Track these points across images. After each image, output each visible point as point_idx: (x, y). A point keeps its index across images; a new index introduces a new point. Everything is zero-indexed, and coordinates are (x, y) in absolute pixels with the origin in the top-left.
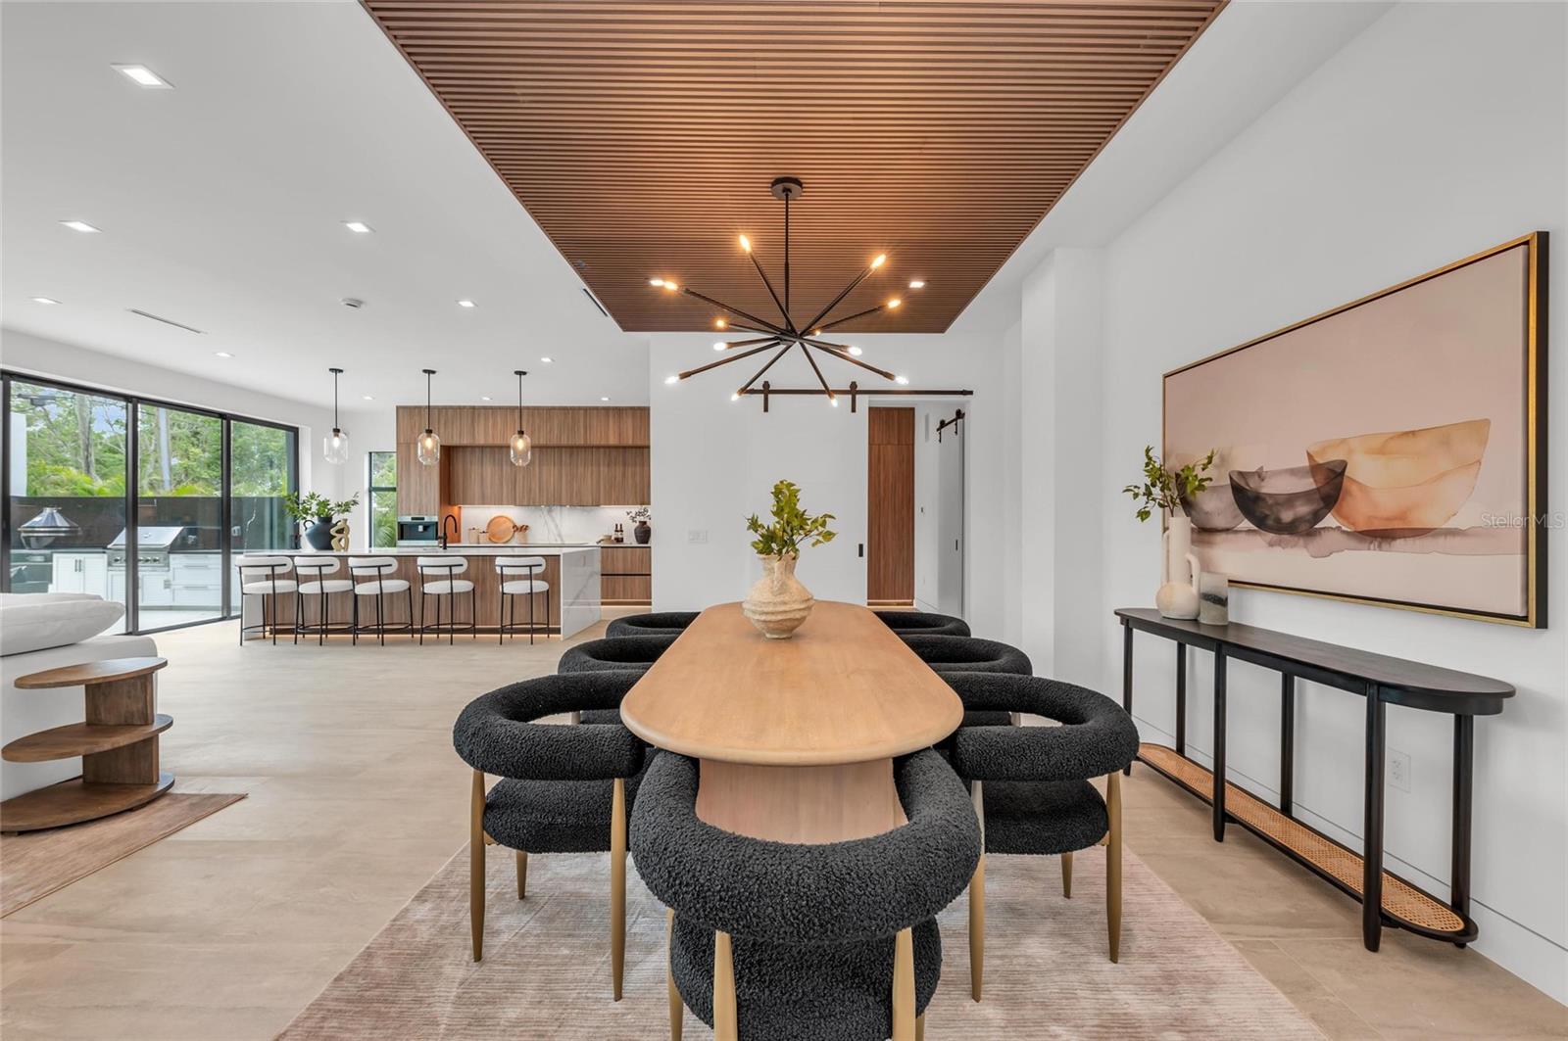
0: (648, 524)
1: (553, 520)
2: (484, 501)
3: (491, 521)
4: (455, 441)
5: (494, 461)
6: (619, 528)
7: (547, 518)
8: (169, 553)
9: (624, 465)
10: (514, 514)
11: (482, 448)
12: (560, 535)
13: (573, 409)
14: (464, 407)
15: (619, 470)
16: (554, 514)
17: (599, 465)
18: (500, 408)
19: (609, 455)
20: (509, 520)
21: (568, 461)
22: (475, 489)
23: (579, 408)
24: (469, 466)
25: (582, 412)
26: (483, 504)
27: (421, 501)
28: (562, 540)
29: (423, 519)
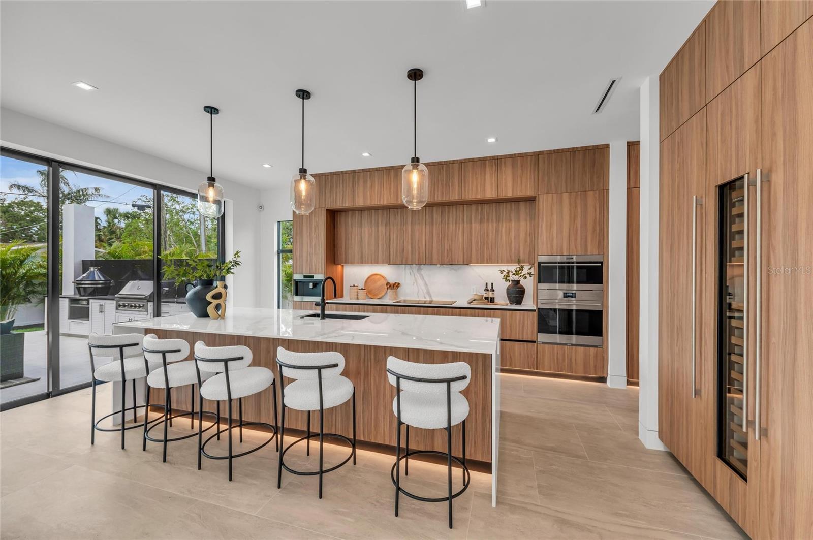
0: (521, 283)
1: (423, 279)
2: (362, 261)
3: (369, 278)
4: (338, 205)
5: (371, 222)
6: (489, 288)
7: (417, 276)
8: (148, 301)
9: (498, 221)
10: (387, 272)
11: (361, 210)
12: (429, 293)
13: (447, 163)
14: (346, 172)
15: (492, 226)
16: (423, 272)
17: (471, 223)
18: (377, 169)
19: (482, 210)
20: (383, 277)
21: (439, 220)
22: (355, 249)
23: (454, 162)
24: (350, 228)
25: (456, 166)
26: (362, 263)
27: (311, 260)
28: (430, 297)
29: (312, 277)
